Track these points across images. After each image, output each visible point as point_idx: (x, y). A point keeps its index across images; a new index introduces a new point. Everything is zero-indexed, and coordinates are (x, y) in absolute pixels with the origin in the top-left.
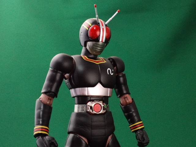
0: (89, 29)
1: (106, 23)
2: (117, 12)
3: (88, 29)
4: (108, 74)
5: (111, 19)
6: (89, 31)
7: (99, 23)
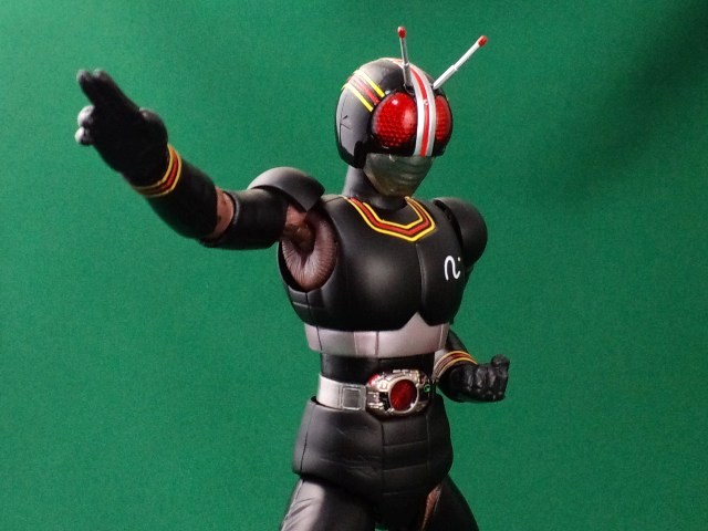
0: (375, 107)
1: (437, 84)
2: (476, 45)
3: (371, 109)
4: (447, 278)
5: (453, 68)
6: (375, 118)
7: (411, 89)
